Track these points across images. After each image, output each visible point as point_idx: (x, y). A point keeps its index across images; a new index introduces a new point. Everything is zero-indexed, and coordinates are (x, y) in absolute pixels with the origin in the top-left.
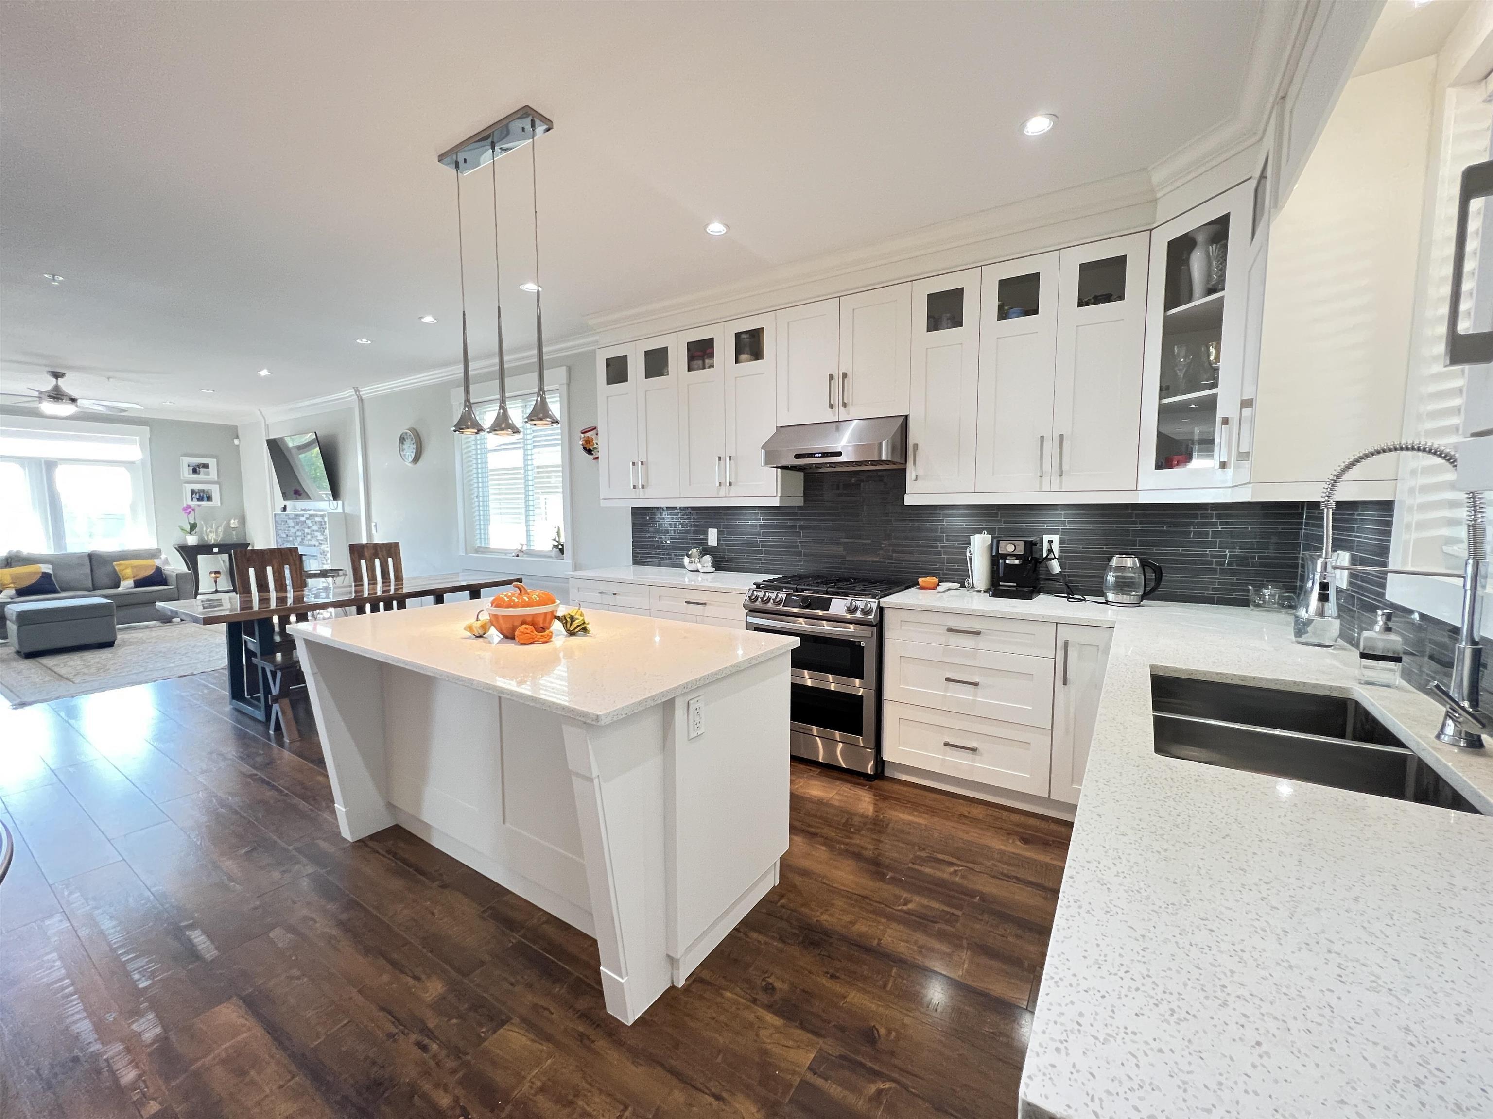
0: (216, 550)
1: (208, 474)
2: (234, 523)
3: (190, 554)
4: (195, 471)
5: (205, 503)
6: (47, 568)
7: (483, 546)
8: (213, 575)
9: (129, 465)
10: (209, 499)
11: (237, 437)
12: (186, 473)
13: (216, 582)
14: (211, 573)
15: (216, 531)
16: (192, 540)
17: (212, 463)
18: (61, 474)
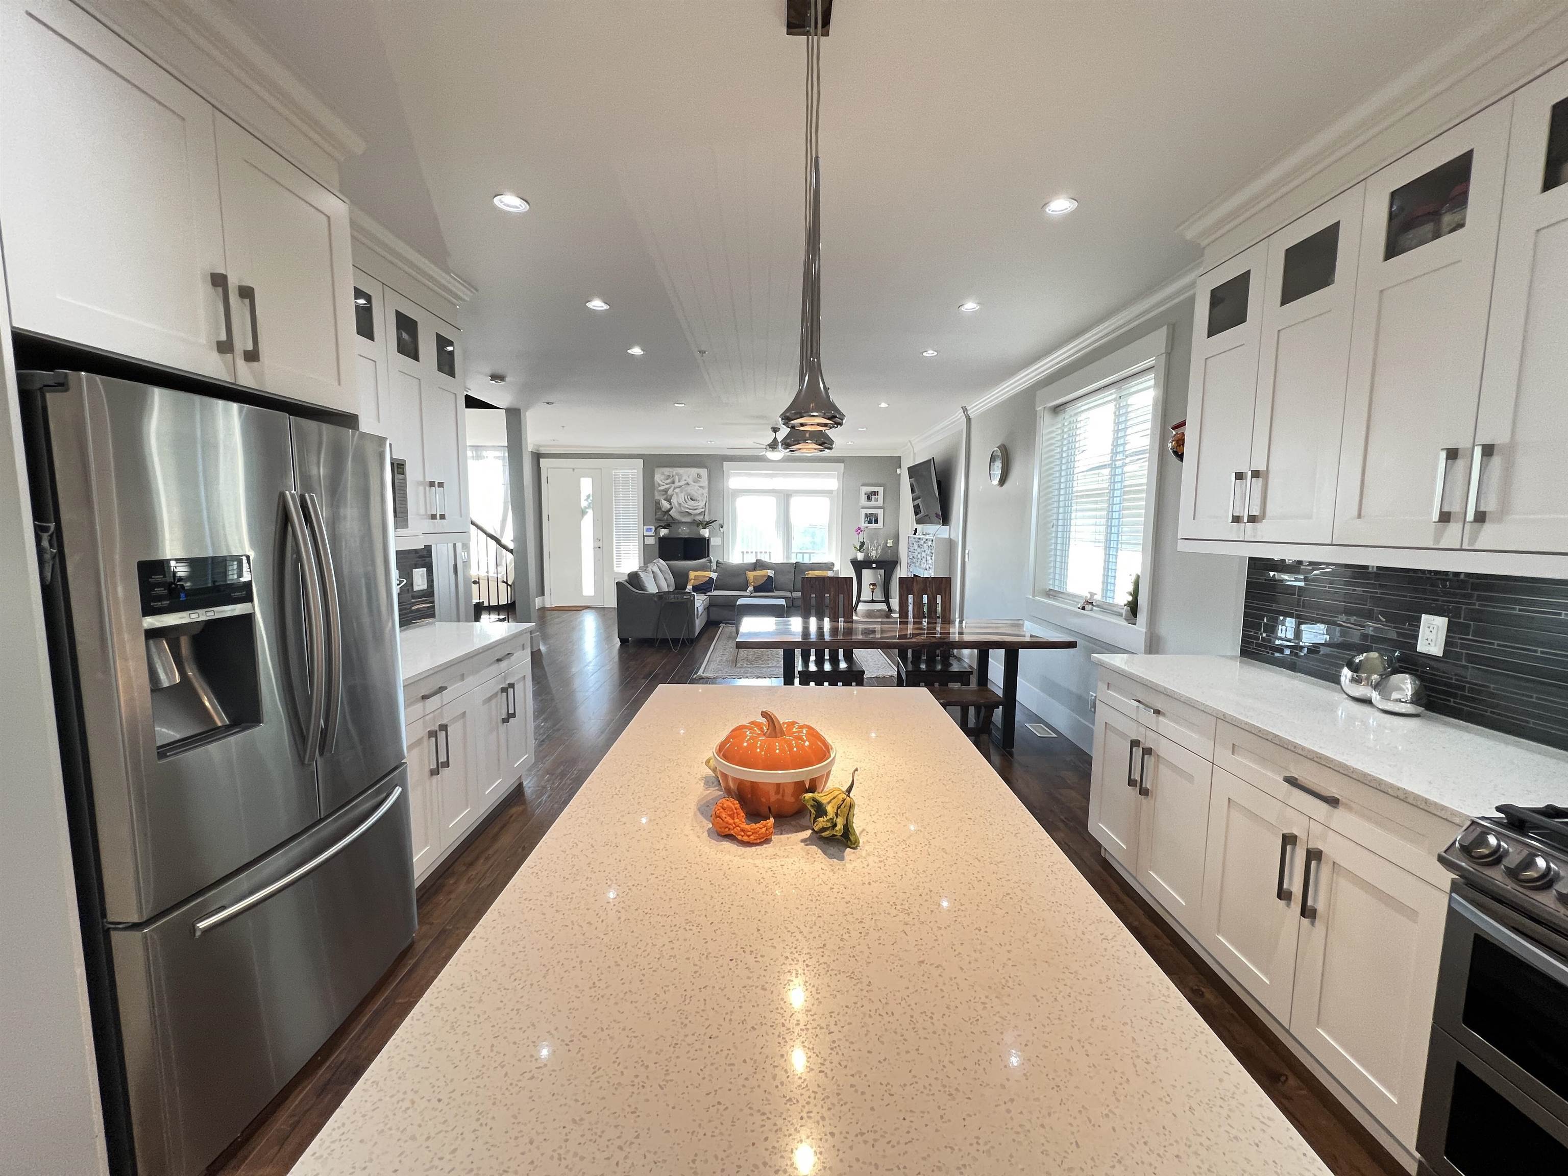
0: (874, 566)
1: (877, 500)
2: (890, 543)
3: (858, 566)
4: (869, 499)
5: (873, 525)
6: (771, 573)
7: (1056, 589)
8: (871, 587)
9: (830, 492)
10: (876, 521)
11: (900, 467)
12: (863, 500)
13: (873, 592)
14: (871, 584)
15: (877, 550)
16: (860, 556)
17: (881, 490)
18: (795, 501)
